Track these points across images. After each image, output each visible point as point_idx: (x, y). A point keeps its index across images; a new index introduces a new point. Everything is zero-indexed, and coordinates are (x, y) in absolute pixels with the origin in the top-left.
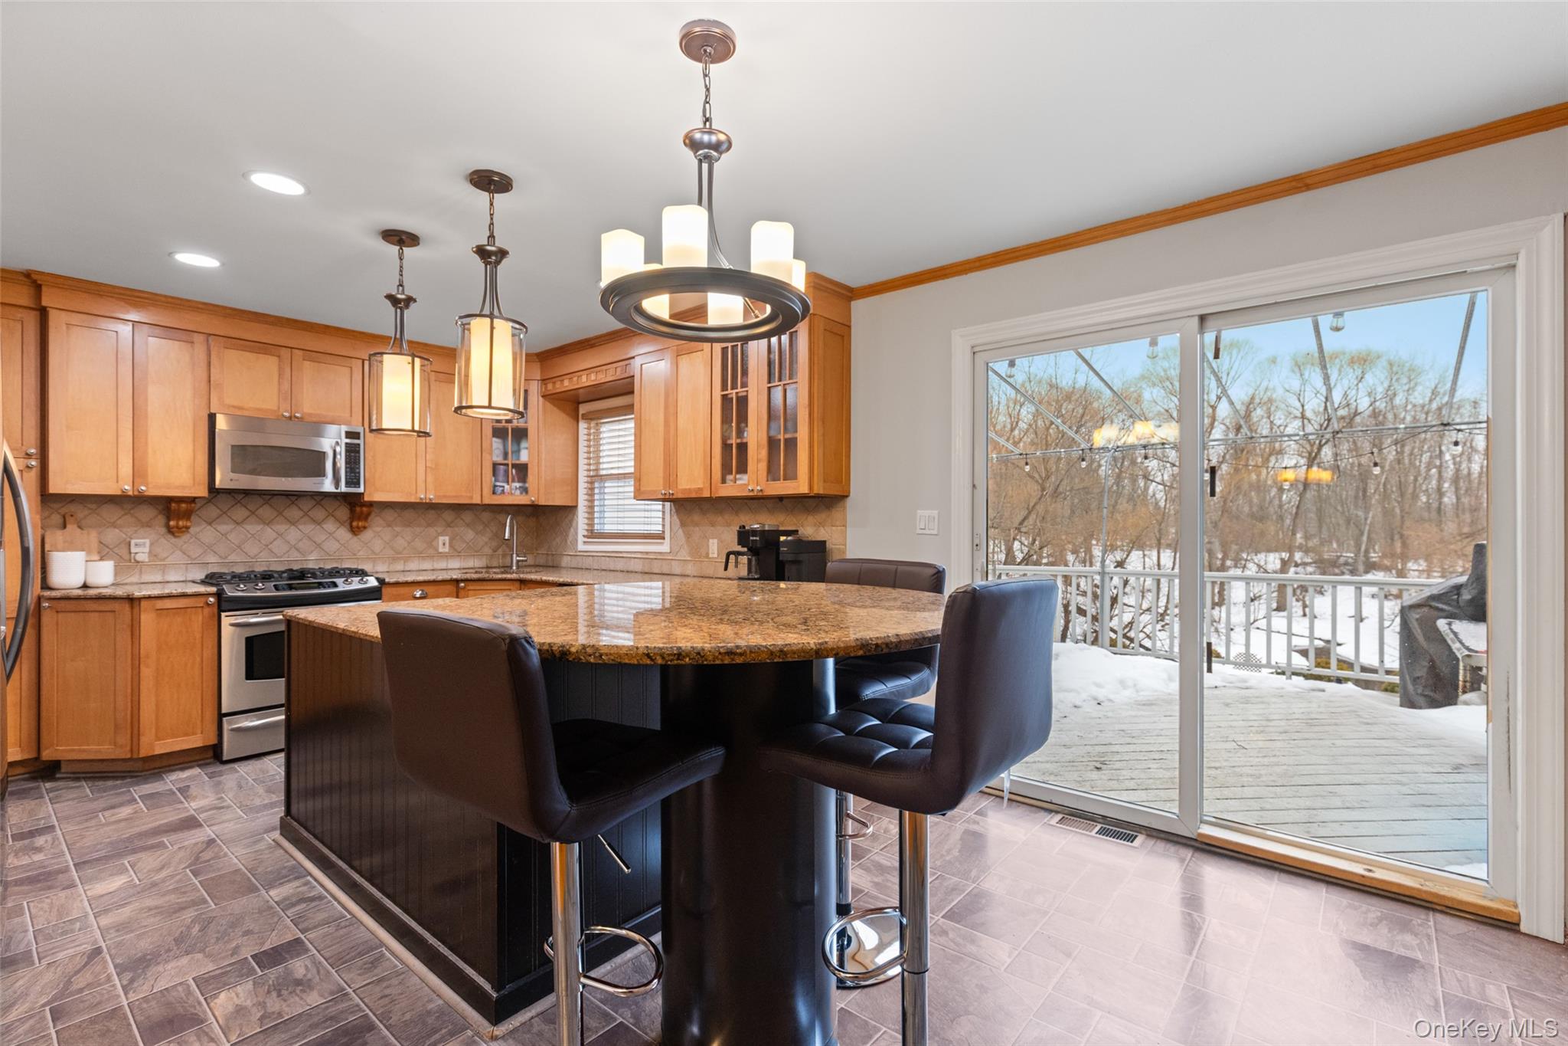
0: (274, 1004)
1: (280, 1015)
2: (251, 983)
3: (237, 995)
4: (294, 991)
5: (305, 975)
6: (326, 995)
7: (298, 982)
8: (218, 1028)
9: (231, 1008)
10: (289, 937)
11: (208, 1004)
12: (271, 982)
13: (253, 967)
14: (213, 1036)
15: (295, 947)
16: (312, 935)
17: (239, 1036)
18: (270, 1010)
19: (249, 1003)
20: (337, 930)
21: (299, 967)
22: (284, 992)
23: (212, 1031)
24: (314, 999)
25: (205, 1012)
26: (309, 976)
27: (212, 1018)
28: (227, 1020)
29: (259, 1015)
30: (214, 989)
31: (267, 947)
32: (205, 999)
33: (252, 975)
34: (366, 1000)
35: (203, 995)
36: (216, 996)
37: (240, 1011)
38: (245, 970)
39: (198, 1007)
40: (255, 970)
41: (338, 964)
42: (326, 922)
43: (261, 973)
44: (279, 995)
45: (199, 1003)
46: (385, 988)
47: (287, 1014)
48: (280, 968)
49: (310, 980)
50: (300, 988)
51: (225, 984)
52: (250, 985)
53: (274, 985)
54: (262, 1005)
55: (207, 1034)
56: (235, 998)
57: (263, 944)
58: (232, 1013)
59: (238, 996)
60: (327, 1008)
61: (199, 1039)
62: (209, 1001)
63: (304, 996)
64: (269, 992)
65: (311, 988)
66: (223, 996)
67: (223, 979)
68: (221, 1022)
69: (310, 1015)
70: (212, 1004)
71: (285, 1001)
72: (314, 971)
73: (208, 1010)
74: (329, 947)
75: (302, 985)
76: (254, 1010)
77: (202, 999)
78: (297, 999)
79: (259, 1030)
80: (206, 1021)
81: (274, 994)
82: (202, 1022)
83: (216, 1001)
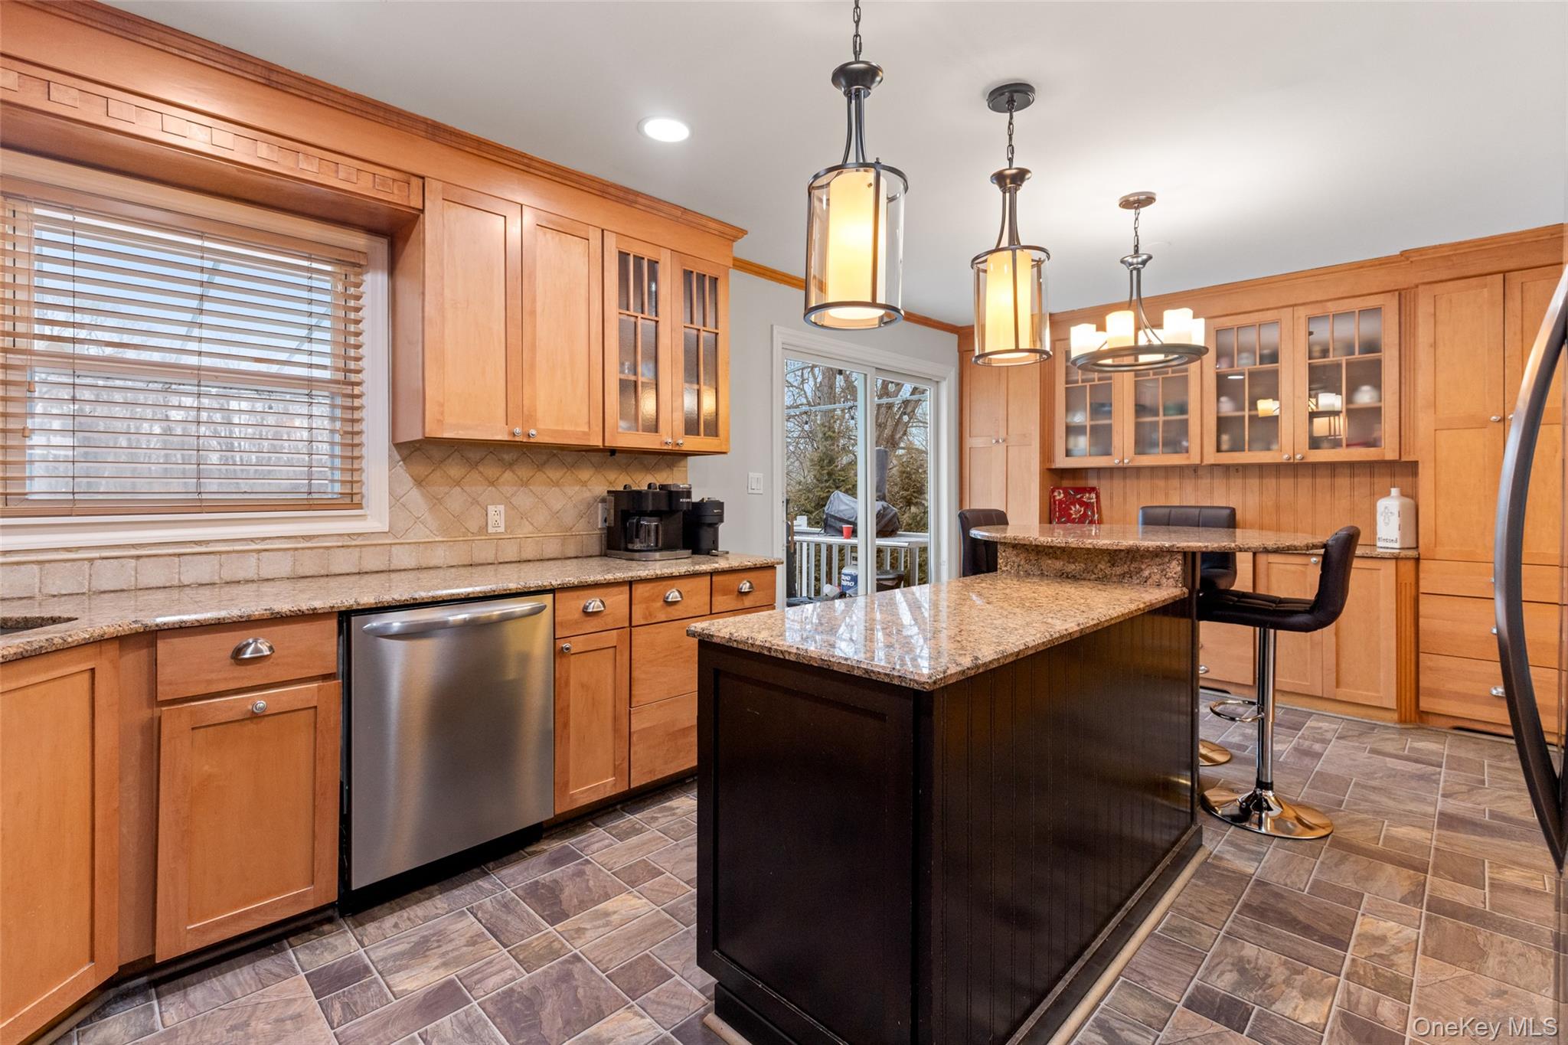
0: (1279, 974)
1: (1285, 963)
2: (1274, 1008)
3: (1295, 1009)
4: (1255, 968)
5: (1231, 971)
6: (1239, 945)
7: (1242, 971)
8: (1336, 997)
9: (1312, 1002)
10: (1191, 1015)
11: (1325, 1025)
12: (1260, 992)
13: (1255, 1020)
14: (1346, 996)
15: (1202, 1003)
16: (1172, 996)
17: (1328, 977)
18: (1287, 973)
19: (1295, 993)
20: (1150, 979)
21: (1223, 983)
22: (1261, 974)
23: (1343, 998)
24: (1250, 950)
25: (1334, 1020)
26: (1229, 967)
27: (1333, 1010)
28: (1323, 997)
29: (1298, 977)
30: (1306, 1033)
31: (1219, 1027)
32: (1323, 1032)
33: (1265, 1014)
34: (1224, 919)
35: (1322, 1038)
36: (1312, 1026)
37: (1308, 994)
38: (1265, 1024)
39: (1336, 1030)
40: (1257, 1016)
41: (1198, 954)
42: (1144, 995)
43: (1257, 1007)
44: (1267, 976)
45: (1331, 1033)
46: (1202, 913)
47: (1280, 958)
48: (1238, 996)
49: (1233, 964)
50: (1247, 966)
51: (1294, 1028)
52: (1278, 1006)
53: (1260, 988)
54: (1287, 982)
55: (1349, 1001)
56: (1300, 1007)
57: (1217, 1035)
58: (1315, 998)
59: (1296, 1007)
60: (1252, 938)
61: (1358, 1003)
62: (1322, 1027)
63: (1253, 959)
64: (1271, 986)
65: (1241, 959)
66: (1306, 1021)
67: (1290, 1035)
68: (1330, 1000)
69: (1268, 944)
70: (1323, 1021)
71: (1270, 969)
72: (1220, 967)
73: (1330, 1019)
74: (1179, 972)
75: (1241, 966)
76: (1298, 983)
77: (1326, 1035)
78: (1260, 962)
79: (1311, 968)
80: (1340, 1012)
81: (1269, 981)
82: (1344, 1014)
83: (1317, 1021)
